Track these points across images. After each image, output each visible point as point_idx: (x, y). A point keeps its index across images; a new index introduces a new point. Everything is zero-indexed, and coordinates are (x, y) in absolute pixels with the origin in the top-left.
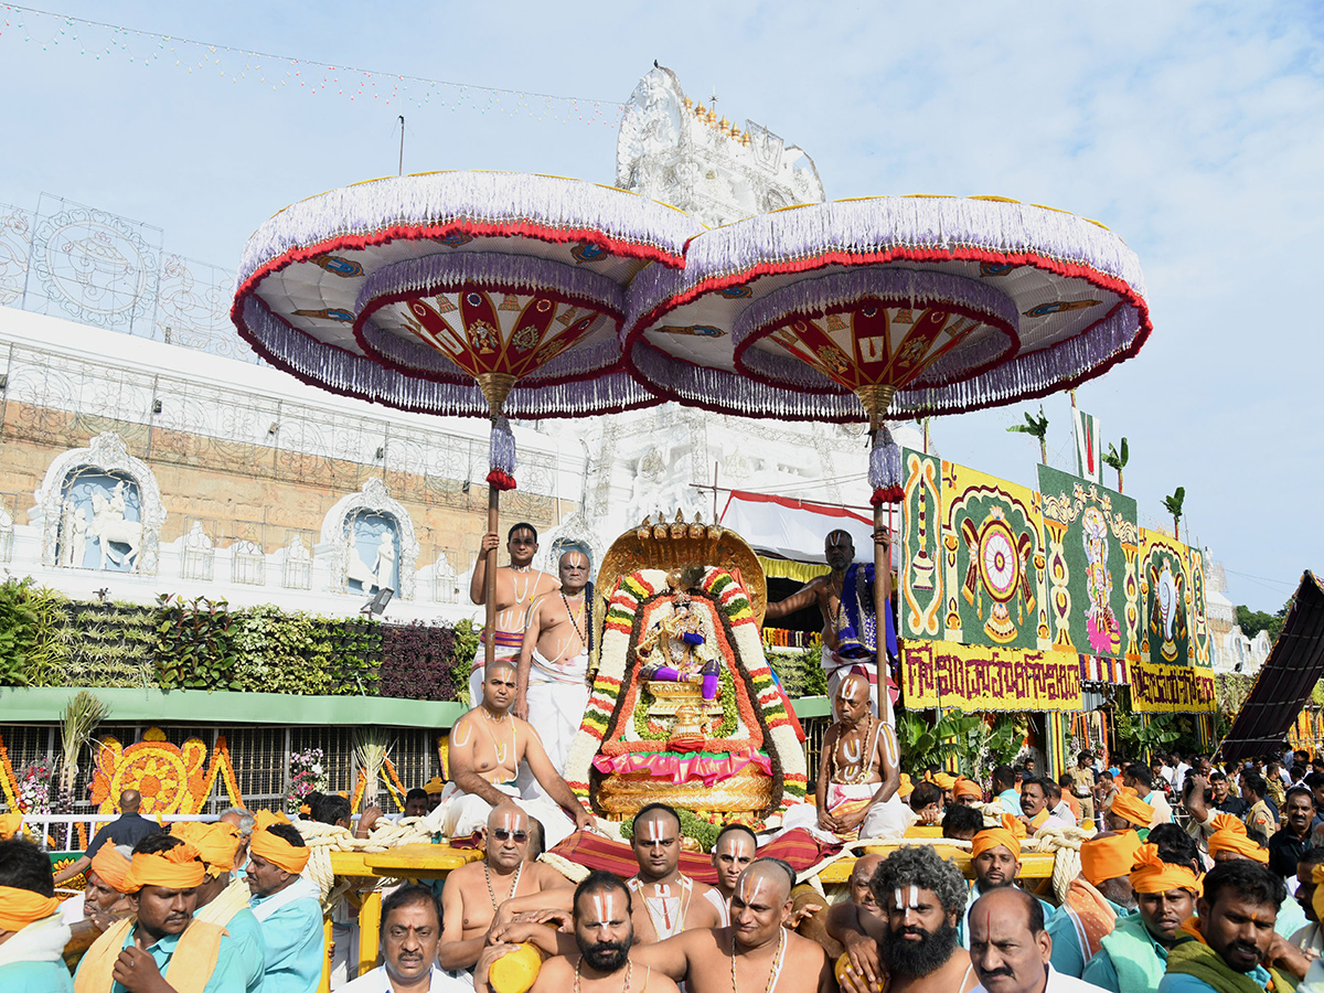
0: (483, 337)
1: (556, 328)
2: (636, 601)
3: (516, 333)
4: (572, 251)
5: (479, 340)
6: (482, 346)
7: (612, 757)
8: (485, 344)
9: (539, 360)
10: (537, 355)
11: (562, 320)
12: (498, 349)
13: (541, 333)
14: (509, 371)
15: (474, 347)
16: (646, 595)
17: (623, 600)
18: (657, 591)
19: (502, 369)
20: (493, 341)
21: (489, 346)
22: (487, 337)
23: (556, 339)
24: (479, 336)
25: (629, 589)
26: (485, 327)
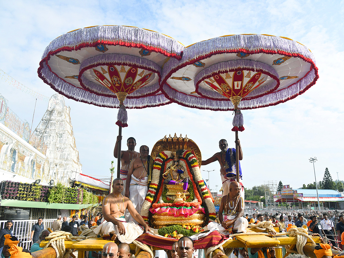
0: (116, 81)
1: (138, 78)
2: (163, 160)
3: (126, 79)
4: (139, 52)
5: (115, 82)
6: (116, 84)
7: (156, 208)
8: (117, 83)
9: (134, 88)
10: (133, 86)
11: (140, 75)
12: (121, 84)
13: (134, 79)
14: (125, 91)
15: (114, 84)
16: (165, 159)
17: (158, 160)
18: (169, 157)
19: (123, 91)
20: (119, 82)
21: (118, 83)
22: (117, 81)
23: (139, 81)
24: (115, 80)
25: (160, 157)
26: (116, 77)
